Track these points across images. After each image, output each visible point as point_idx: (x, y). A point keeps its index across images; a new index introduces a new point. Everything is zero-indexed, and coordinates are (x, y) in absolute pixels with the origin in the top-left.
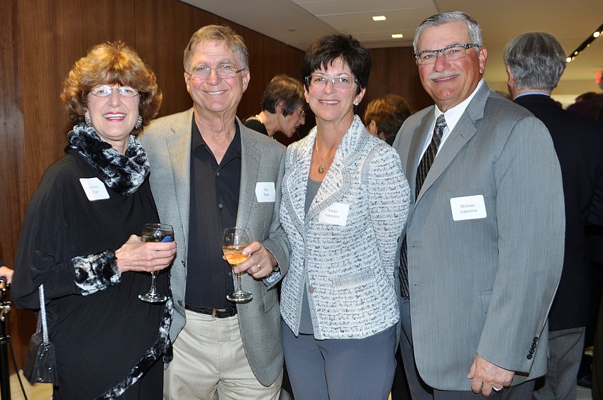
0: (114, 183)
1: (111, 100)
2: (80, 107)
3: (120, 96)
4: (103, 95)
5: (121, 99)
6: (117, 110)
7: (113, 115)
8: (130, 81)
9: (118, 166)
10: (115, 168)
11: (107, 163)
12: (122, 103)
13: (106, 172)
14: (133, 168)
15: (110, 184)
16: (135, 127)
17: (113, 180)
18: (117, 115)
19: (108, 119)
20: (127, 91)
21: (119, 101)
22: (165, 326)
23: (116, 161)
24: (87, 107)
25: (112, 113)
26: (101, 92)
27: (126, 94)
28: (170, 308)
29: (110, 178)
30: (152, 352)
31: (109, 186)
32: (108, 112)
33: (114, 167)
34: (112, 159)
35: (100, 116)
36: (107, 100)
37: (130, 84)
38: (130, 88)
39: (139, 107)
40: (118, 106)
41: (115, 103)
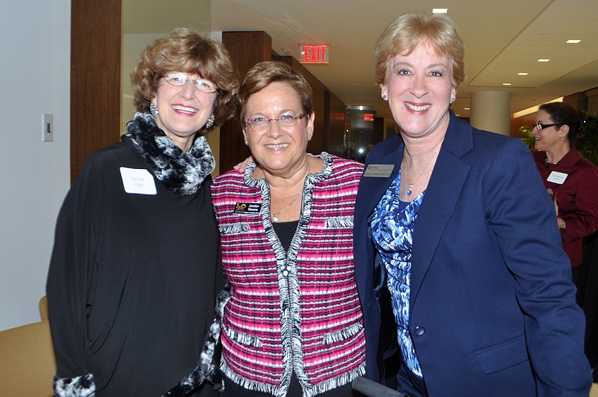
0: (165, 177)
1: (184, 91)
2: (149, 90)
3: (195, 89)
4: (176, 83)
5: (196, 93)
6: (188, 103)
7: (183, 108)
8: (210, 75)
9: (171, 157)
10: (168, 159)
11: (159, 152)
12: (196, 97)
13: (156, 162)
14: (188, 160)
15: (160, 177)
16: (205, 126)
17: (163, 172)
18: (187, 109)
19: (176, 110)
20: (205, 85)
21: (193, 93)
22: (208, 352)
23: (169, 151)
24: (156, 92)
25: (182, 105)
26: (176, 79)
27: (203, 88)
28: (214, 332)
29: (160, 170)
30: (190, 379)
31: (159, 178)
32: (177, 103)
33: (166, 157)
34: (165, 148)
35: (168, 105)
36: (180, 90)
37: (210, 78)
38: (208, 82)
39: (214, 104)
40: (191, 99)
41: (188, 95)
